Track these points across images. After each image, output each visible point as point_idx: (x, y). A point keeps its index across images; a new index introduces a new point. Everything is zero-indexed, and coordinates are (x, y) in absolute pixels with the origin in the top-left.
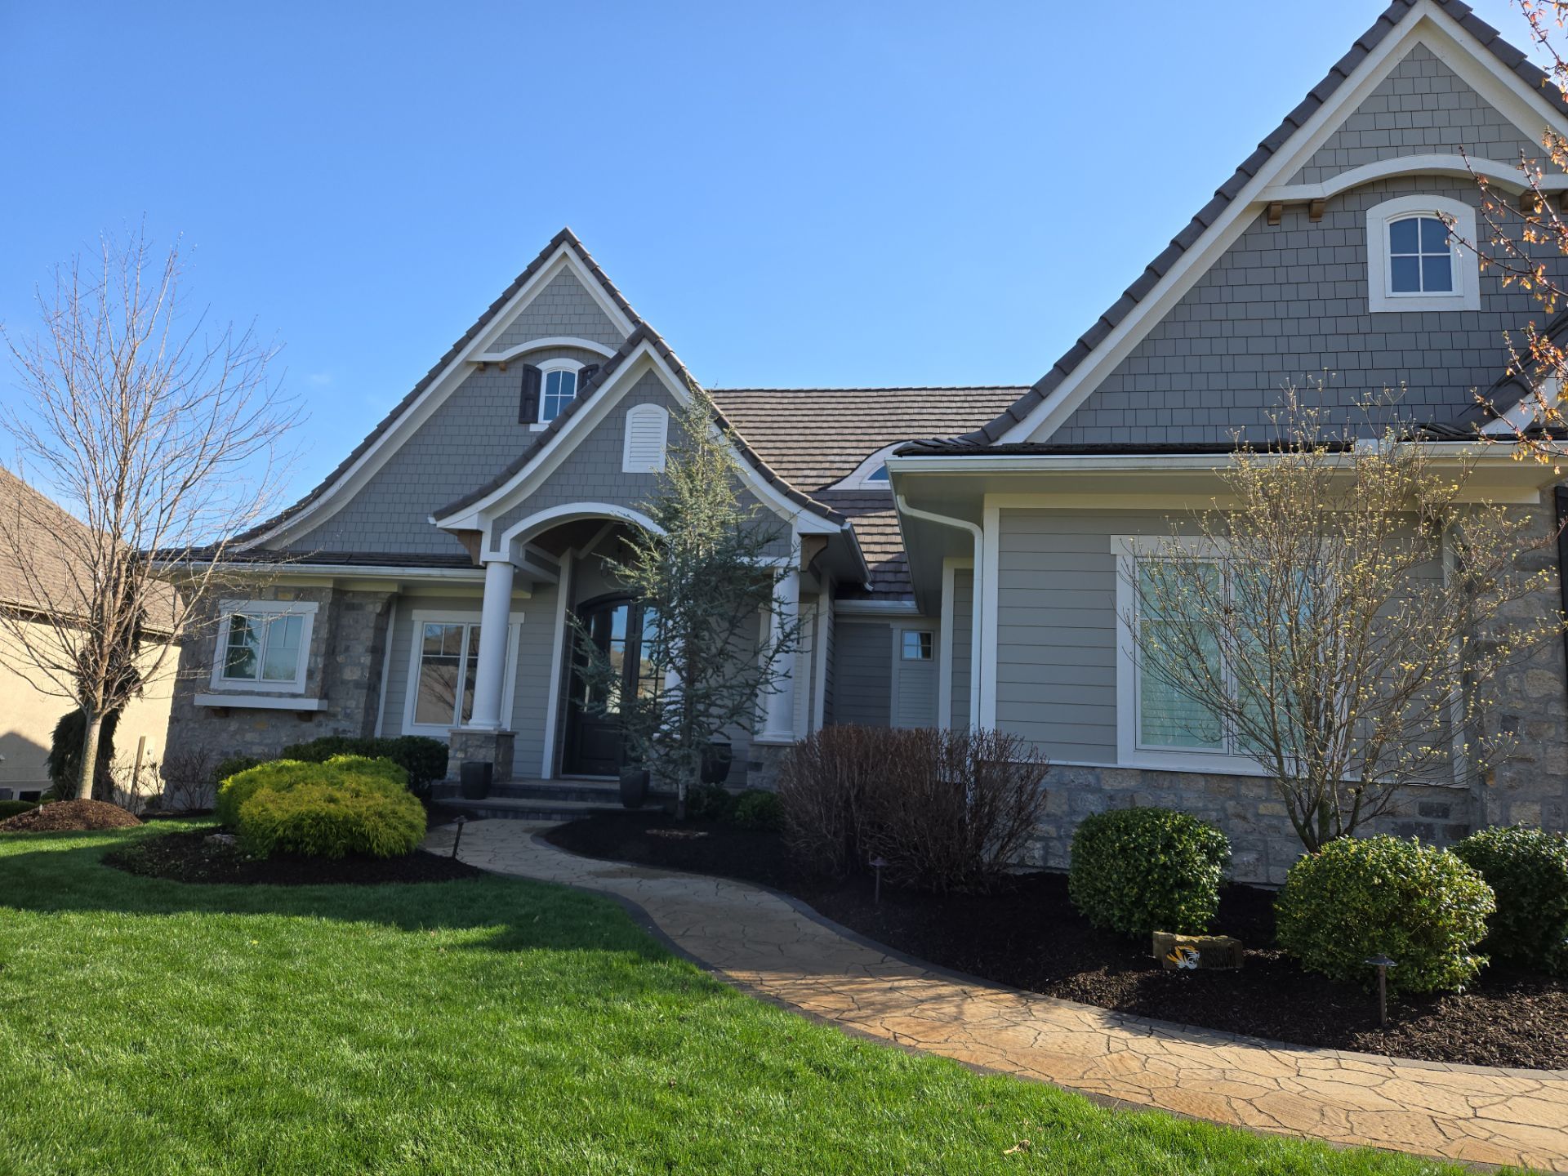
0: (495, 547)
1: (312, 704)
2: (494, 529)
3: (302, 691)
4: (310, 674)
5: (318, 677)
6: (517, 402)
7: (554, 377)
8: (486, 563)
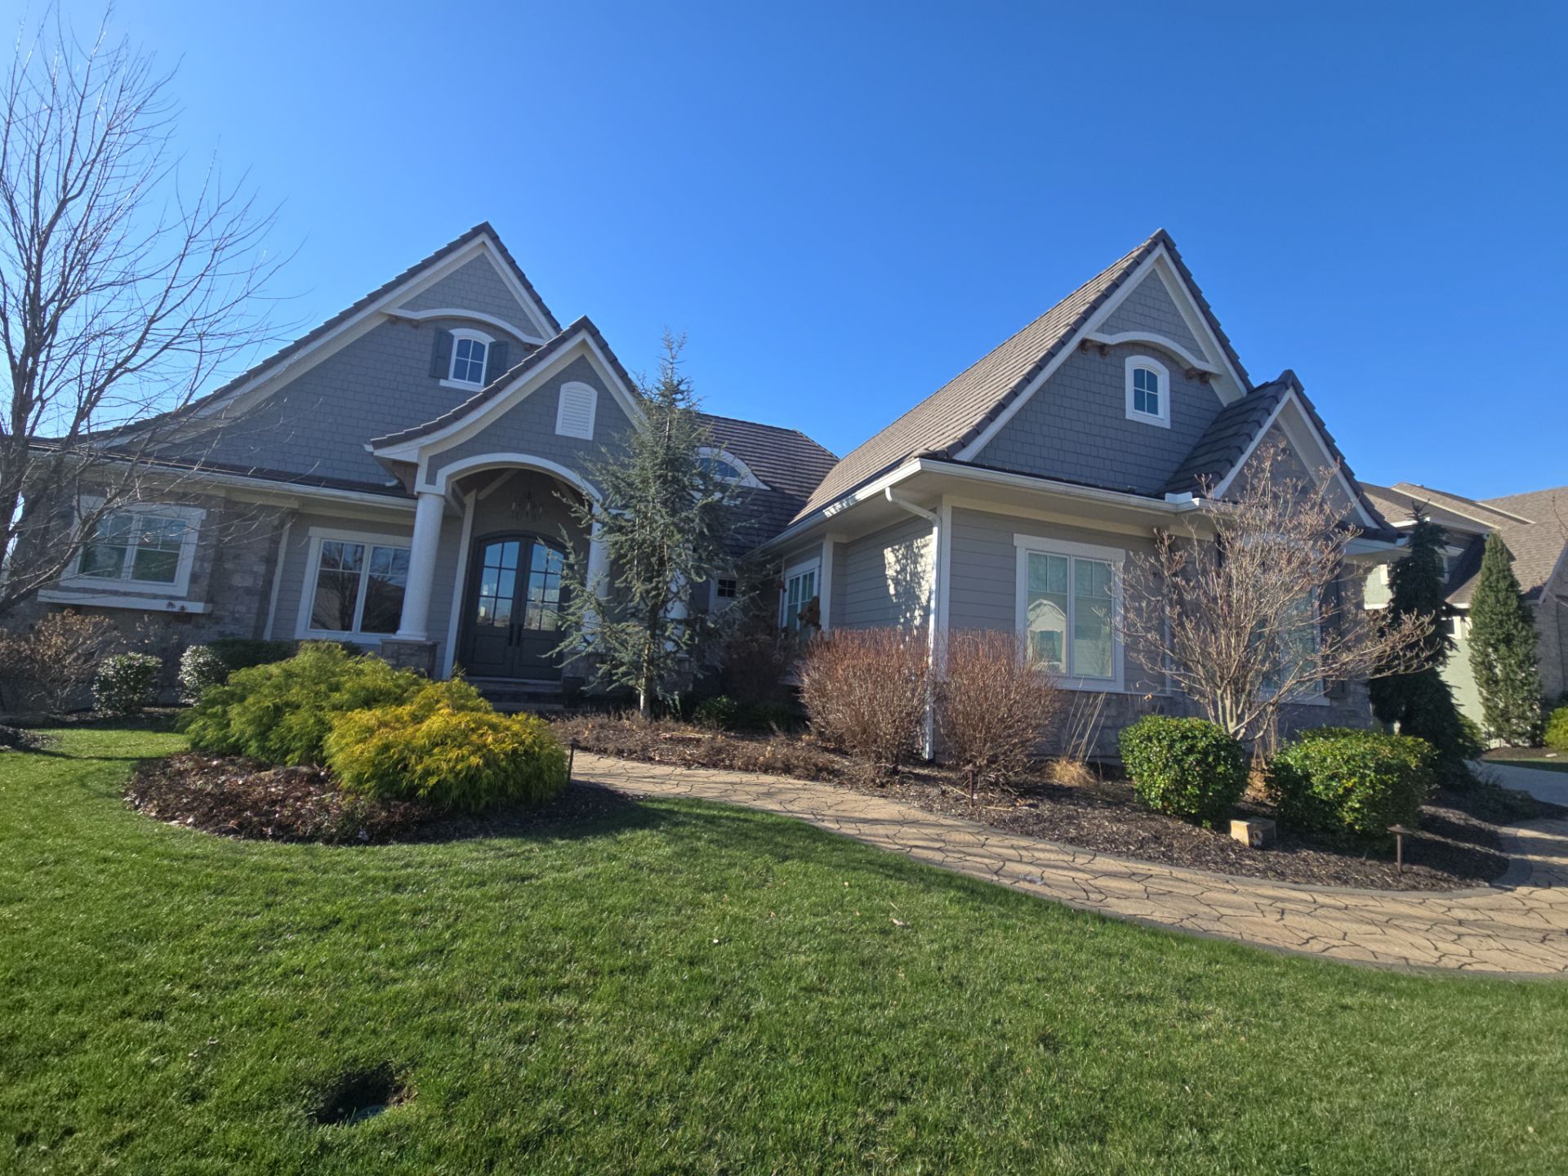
0: (431, 479)
1: (197, 607)
2: (430, 466)
3: (184, 593)
4: (194, 578)
5: (204, 582)
6: (428, 357)
7: (464, 344)
8: (419, 493)
